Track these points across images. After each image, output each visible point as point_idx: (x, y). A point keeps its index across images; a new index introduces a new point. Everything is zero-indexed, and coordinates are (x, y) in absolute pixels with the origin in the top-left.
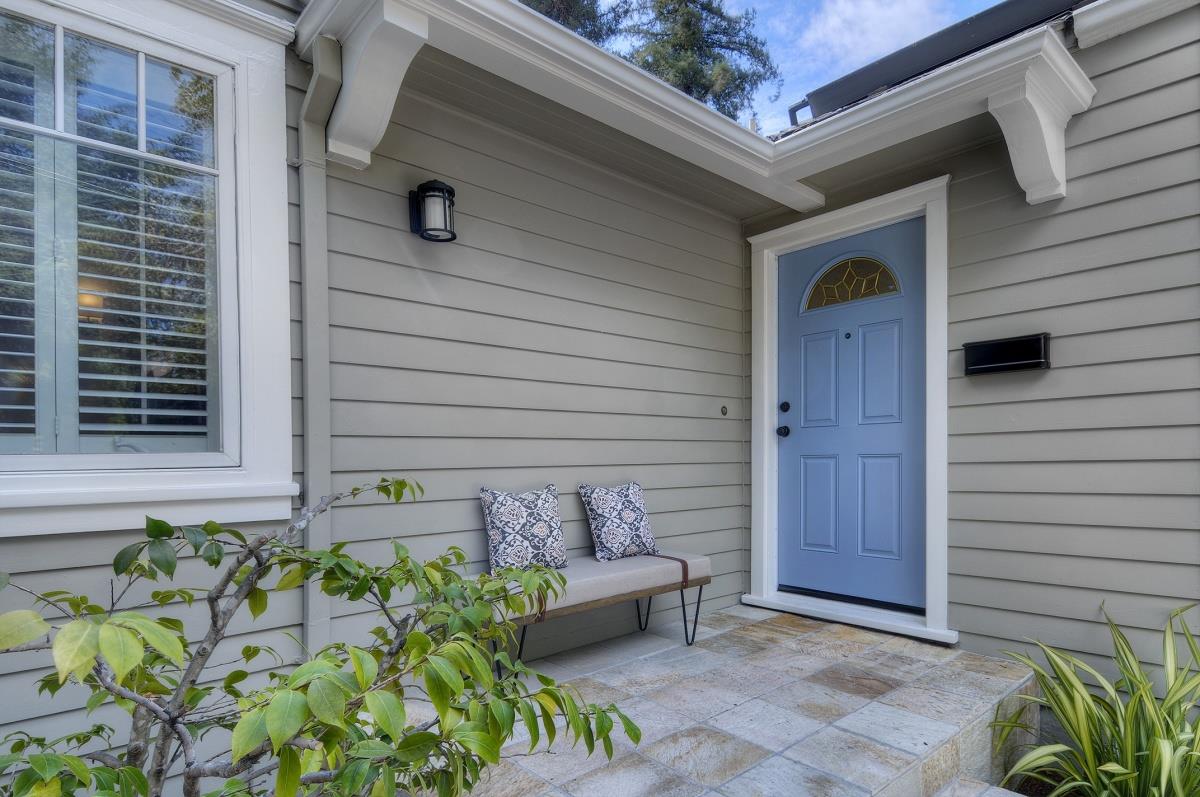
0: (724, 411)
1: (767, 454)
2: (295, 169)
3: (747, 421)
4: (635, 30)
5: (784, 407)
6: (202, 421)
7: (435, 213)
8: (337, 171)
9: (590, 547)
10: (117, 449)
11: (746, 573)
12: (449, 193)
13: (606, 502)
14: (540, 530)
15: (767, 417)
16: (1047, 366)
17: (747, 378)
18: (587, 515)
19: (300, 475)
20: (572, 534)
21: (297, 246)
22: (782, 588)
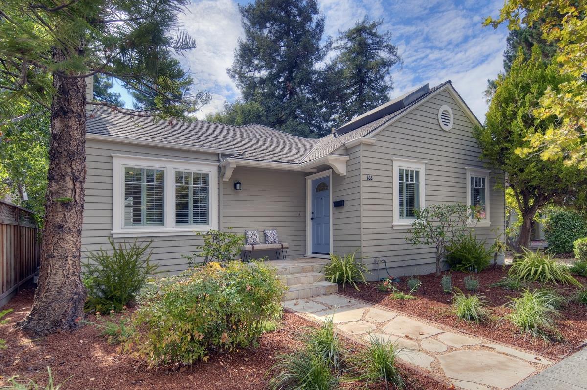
0: (300, 215)
1: (309, 224)
2: (219, 183)
3: (305, 217)
4: (338, 48)
5: (312, 213)
6: (206, 220)
7: (238, 187)
8: (224, 182)
9: (265, 241)
10: (197, 224)
11: (305, 250)
12: (240, 183)
13: (269, 233)
14: (255, 237)
15: (309, 215)
16: (344, 206)
17: (305, 207)
18: (265, 236)
19: (219, 228)
20: (262, 239)
21: (219, 195)
22: (312, 253)
